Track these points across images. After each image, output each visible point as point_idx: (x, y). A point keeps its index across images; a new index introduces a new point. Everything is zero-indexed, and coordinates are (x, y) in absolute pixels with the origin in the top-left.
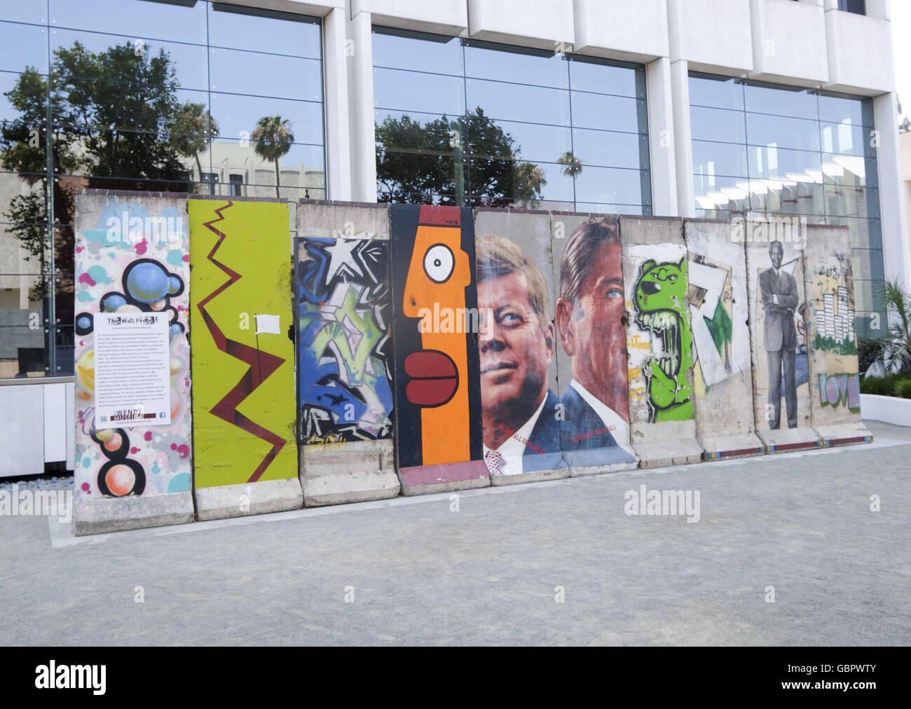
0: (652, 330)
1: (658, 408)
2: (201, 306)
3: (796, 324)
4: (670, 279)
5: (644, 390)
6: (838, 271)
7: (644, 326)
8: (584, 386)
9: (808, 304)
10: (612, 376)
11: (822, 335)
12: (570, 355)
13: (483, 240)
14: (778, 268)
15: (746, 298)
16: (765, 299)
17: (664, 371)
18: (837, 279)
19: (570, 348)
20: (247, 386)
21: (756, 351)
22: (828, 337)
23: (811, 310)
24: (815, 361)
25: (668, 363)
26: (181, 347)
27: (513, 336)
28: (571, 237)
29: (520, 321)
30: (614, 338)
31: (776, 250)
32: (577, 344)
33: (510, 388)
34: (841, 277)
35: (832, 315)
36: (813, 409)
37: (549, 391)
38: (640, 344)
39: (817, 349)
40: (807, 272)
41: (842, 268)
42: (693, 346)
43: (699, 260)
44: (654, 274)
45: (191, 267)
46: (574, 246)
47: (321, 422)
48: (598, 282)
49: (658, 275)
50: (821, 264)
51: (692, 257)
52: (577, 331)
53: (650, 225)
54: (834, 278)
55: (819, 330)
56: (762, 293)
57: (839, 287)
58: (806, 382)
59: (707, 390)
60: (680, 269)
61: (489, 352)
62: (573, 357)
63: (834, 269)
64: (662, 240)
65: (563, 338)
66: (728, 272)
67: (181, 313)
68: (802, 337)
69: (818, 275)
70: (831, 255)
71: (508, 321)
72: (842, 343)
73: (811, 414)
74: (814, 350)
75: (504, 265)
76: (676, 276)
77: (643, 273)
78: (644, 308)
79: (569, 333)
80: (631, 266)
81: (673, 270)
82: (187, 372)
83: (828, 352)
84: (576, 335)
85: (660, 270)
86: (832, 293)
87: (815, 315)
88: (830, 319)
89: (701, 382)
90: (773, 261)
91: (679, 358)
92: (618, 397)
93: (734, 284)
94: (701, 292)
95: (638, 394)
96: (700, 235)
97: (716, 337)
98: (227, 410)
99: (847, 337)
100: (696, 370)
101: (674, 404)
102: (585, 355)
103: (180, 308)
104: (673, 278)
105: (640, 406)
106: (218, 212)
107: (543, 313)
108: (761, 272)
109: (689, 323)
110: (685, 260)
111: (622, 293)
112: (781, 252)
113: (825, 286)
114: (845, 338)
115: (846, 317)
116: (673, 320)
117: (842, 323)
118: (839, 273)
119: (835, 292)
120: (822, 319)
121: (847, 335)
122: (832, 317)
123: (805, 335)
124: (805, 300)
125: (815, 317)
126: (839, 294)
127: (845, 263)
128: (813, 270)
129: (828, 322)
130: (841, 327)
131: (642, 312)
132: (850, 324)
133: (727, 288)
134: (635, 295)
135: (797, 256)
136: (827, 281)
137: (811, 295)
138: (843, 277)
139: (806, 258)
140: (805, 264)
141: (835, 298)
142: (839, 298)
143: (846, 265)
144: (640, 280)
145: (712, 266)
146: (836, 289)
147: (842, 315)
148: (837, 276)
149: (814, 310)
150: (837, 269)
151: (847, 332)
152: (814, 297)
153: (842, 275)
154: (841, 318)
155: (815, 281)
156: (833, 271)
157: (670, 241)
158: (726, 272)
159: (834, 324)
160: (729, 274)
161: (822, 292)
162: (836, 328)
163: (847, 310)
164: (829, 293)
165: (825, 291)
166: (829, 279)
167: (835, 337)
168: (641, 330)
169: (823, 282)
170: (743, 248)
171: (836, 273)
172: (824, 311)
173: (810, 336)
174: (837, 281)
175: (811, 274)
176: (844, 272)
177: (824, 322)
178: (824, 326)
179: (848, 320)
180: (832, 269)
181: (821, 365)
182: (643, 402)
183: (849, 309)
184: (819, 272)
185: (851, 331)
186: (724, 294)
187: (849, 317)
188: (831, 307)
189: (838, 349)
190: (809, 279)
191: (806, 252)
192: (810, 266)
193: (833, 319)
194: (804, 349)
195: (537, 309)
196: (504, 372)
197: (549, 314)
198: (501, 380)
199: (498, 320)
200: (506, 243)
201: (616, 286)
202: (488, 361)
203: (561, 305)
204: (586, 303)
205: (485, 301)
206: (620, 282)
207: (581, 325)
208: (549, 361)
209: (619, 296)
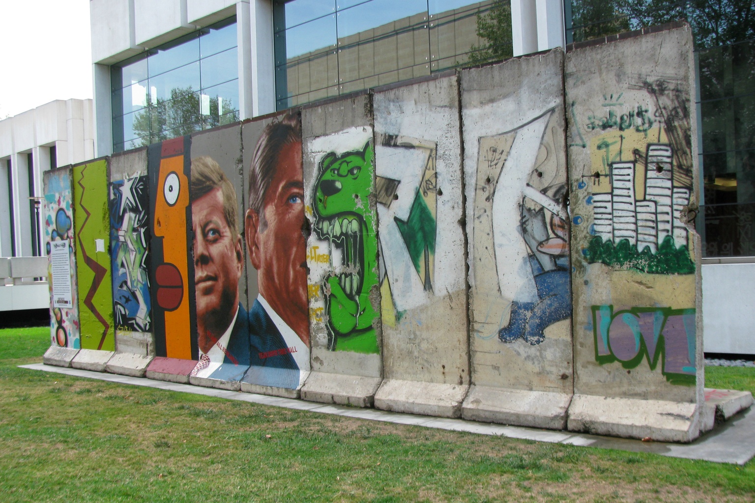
0: (331, 239)
1: (338, 333)
3: (547, 221)
4: (353, 174)
5: (323, 311)
6: (650, 115)
7: (323, 235)
8: (269, 301)
9: (575, 184)
10: (293, 293)
11: (605, 237)
12: (257, 269)
15: (460, 185)
17: (344, 290)
18: (645, 131)
19: (256, 261)
20: (95, 287)
22: (617, 240)
23: (581, 194)
24: (586, 283)
25: (348, 280)
27: (214, 250)
28: (258, 143)
29: (217, 235)
30: (294, 250)
32: (262, 257)
33: (214, 300)
34: (656, 126)
35: (632, 200)
36: (579, 365)
37: (240, 304)
39: (592, 261)
40: (573, 129)
41: (660, 108)
42: (381, 258)
44: (334, 170)
47: (121, 315)
48: (280, 188)
50: (607, 109)
54: (638, 130)
55: (597, 228)
57: (649, 145)
58: (565, 318)
59: (398, 317)
60: (364, 159)
61: (199, 264)
62: (259, 271)
63: (640, 114)
65: (251, 251)
66: (431, 150)
68: (559, 241)
69: (598, 129)
70: (631, 88)
71: (210, 236)
72: (653, 251)
73: (574, 371)
74: (585, 263)
75: (208, 184)
76: (359, 168)
78: (323, 212)
79: (256, 245)
80: (311, 165)
81: (356, 161)
82: (75, 278)
83: (617, 267)
84: (261, 247)
85: (341, 164)
86: (632, 158)
87: (589, 202)
88: (624, 207)
89: (391, 307)
91: (361, 274)
93: (441, 167)
94: (390, 186)
95: (317, 315)
96: (392, 106)
97: (412, 246)
98: (89, 301)
99: (669, 241)
100: (384, 290)
101: (355, 331)
102: (269, 270)
104: (355, 172)
109: (374, 227)
110: (371, 145)
113: (614, 149)
114: (660, 241)
115: (667, 201)
116: (355, 226)
117: (656, 214)
118: (652, 118)
119: (640, 156)
120: (606, 208)
121: (668, 236)
122: (631, 204)
123: (566, 238)
124: (568, 178)
125: (590, 207)
126: (650, 158)
127: (668, 96)
128: (588, 122)
129: (620, 213)
130: (653, 221)
131: (321, 219)
132: (677, 214)
133: (429, 174)
134: (314, 198)
135: (552, 105)
136: (621, 136)
137: (581, 167)
138: (663, 125)
139: (573, 105)
140: (569, 115)
141: (640, 167)
142: (650, 166)
143: (672, 100)
144: (319, 179)
145: (409, 146)
146: (643, 150)
147: (657, 199)
148: (646, 126)
149: (588, 193)
150: (646, 111)
151: (668, 231)
152: (589, 170)
153: (660, 122)
154: (652, 205)
155: (592, 141)
156: (635, 117)
157: (353, 124)
158: (428, 152)
159: (635, 217)
160: (433, 153)
161: (607, 160)
162: (640, 223)
163: (669, 189)
164: (623, 159)
165: (616, 157)
166: (625, 133)
167: (637, 241)
168: (320, 239)
169: (609, 141)
170: (456, 112)
171: (643, 119)
172: (611, 193)
173: (576, 239)
174: (646, 135)
175: (582, 131)
176: (665, 115)
177: (610, 214)
178: (610, 222)
179: (671, 206)
180: (635, 113)
181: (599, 290)
182: (322, 325)
183: (676, 184)
184: (601, 124)
185: (678, 227)
186: (424, 184)
187: (675, 201)
188: (629, 185)
189: (642, 262)
190: (578, 140)
191: (572, 93)
192: (580, 117)
193: (632, 208)
194: (563, 261)
195: (230, 223)
196: (209, 283)
197: (239, 227)
198: (207, 292)
199: (205, 235)
200: (209, 161)
201: (296, 190)
202: (200, 274)
203: (250, 217)
204: (270, 213)
205: (197, 218)
206: (300, 185)
207: (265, 236)
208: (239, 274)
209: (299, 201)
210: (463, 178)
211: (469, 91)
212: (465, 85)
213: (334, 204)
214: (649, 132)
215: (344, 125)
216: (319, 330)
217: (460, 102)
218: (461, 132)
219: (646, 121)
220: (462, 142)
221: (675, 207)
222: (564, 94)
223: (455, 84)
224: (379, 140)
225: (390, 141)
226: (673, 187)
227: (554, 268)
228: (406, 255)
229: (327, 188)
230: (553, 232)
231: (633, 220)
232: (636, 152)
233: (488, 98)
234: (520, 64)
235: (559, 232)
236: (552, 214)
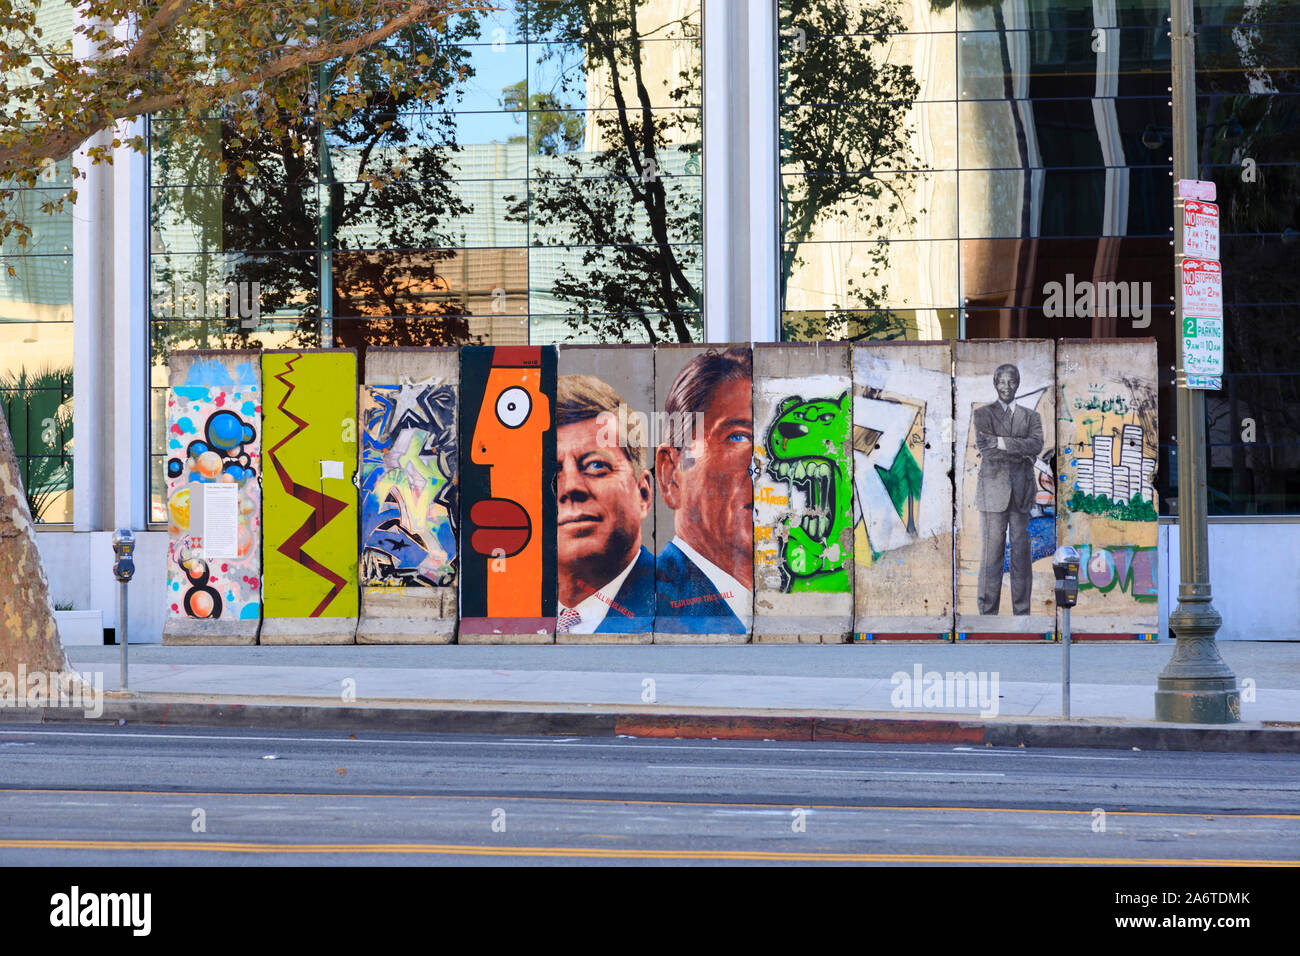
0: (792, 481)
1: (795, 576)
2: (271, 453)
3: (1037, 477)
4: (824, 420)
5: (777, 554)
6: (1126, 403)
7: (780, 477)
8: (691, 545)
9: (1062, 450)
10: (731, 535)
11: (1087, 493)
12: (674, 508)
13: (567, 381)
14: (1008, 402)
15: (950, 442)
16: (982, 443)
17: (807, 532)
18: (1122, 414)
19: (673, 501)
20: (312, 527)
21: (963, 511)
22: (1097, 495)
23: (1068, 457)
24: (1068, 527)
25: (813, 522)
26: (253, 489)
27: (599, 486)
28: (682, 372)
29: (606, 468)
30: (736, 490)
31: (1006, 377)
32: (684, 496)
33: (594, 543)
34: (1131, 412)
35: (1110, 465)
37: (642, 548)
38: (773, 497)
39: (1075, 510)
40: (1063, 407)
41: (1134, 398)
42: (856, 504)
43: (871, 394)
44: (798, 414)
45: (263, 417)
46: (685, 383)
47: (381, 565)
48: (717, 425)
49: (804, 414)
50: (1092, 395)
51: (860, 391)
52: (684, 481)
53: (796, 353)
54: (1116, 413)
55: (1081, 485)
56: (978, 435)
57: (1125, 425)
58: (1046, 555)
59: (875, 557)
60: (839, 407)
61: (568, 501)
62: (677, 511)
63: (1118, 401)
64: (813, 371)
65: (665, 489)
66: (920, 408)
67: (253, 459)
68: (1046, 494)
69: (1085, 410)
70: (1114, 380)
71: (592, 469)
72: (1126, 504)
74: (1069, 512)
75: (591, 408)
76: (833, 415)
77: (781, 411)
78: (781, 454)
79: (674, 483)
80: (765, 405)
81: (829, 408)
82: (258, 514)
83: (1096, 515)
84: (683, 487)
85: (808, 409)
86: (1111, 434)
87: (1074, 464)
88: (1103, 470)
89: (867, 547)
90: (1000, 392)
91: (831, 517)
92: (738, 559)
93: (930, 424)
94: (872, 435)
95: (767, 558)
96: (876, 362)
97: (895, 492)
98: (293, 548)
99: (1138, 497)
100: (859, 532)
101: (820, 572)
102: (694, 510)
103: (253, 455)
104: (827, 418)
105: (769, 572)
106: (288, 364)
107: (638, 460)
108: (976, 407)
109: (850, 473)
110: (849, 395)
111: (751, 437)
112: (1016, 379)
113: (1097, 426)
114: (1132, 497)
115: (1138, 467)
116: (824, 470)
117: (1129, 476)
118: (1128, 406)
119: (1118, 433)
120: (1088, 469)
121: (1137, 493)
122: (1109, 468)
123: (1053, 491)
124: (1056, 444)
125: (1074, 468)
126: (1125, 435)
127: (1141, 391)
128: (1075, 403)
129: (1100, 475)
130: (1126, 482)
132: (1144, 477)
133: (917, 429)
135: (1046, 385)
136: (1103, 416)
137: (1068, 437)
138: (1136, 411)
139: (1063, 387)
140: (1059, 395)
141: (1117, 441)
142: (1125, 441)
143: (1144, 395)
144: (777, 421)
145: (894, 401)
146: (1120, 428)
147: (1129, 465)
148: (1123, 411)
149: (1073, 457)
150: (1124, 400)
151: (1137, 490)
152: (1075, 440)
153: (1134, 409)
154: (1126, 469)
155: (1079, 418)
156: (1115, 403)
157: (826, 372)
158: (916, 409)
159: (1112, 478)
160: (922, 411)
161: (1091, 433)
162: (1116, 483)
163: (1139, 458)
164: (1104, 434)
165: (1098, 431)
166: (1106, 414)
167: (1113, 496)
168: (775, 481)
169: (1093, 419)
170: (947, 376)
171: (1121, 406)
172: (1093, 459)
173: (1061, 493)
174: (1123, 417)
175: (1070, 409)
176: (1139, 405)
177: (1091, 474)
178: (1092, 481)
179: (1141, 472)
180: (1115, 400)
181: (1081, 533)
183: (1144, 455)
184: (1086, 405)
185: (1145, 488)
187: (1144, 468)
188: (1109, 454)
189: (1117, 512)
190: (1066, 415)
191: (1062, 379)
192: (1069, 398)
193: (1110, 471)
194: (1050, 510)
196: (585, 524)
197: (646, 462)
198: (581, 534)
199: (581, 468)
200: (595, 382)
201: (742, 429)
202: (567, 512)
203: (664, 452)
205: (567, 447)
206: (748, 424)
207: (690, 474)
208: (643, 514)
209: (744, 440)
210: (953, 436)
212: (959, 355)
214: (1125, 415)
218: (954, 396)
219: (1123, 407)
221: (1144, 472)
222: (1056, 378)
223: (949, 353)
226: (1143, 457)
227: (1041, 515)
228: (887, 501)
231: (1110, 480)
232: (1114, 429)
233: (983, 371)
235: (1047, 486)
236: (1041, 472)
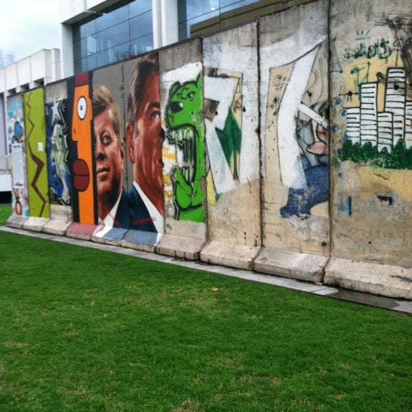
3: (314, 129)
4: (190, 97)
6: (390, 45)
7: (172, 140)
9: (334, 101)
11: (354, 141)
12: (133, 163)
15: (257, 105)
17: (184, 178)
18: (386, 58)
19: (133, 158)
21: (265, 162)
22: (363, 143)
23: (338, 108)
24: (340, 175)
34: (394, 53)
35: (374, 112)
36: (334, 236)
38: (170, 155)
39: (344, 159)
40: (334, 59)
41: (397, 39)
42: (207, 157)
44: (178, 95)
48: (146, 108)
49: (181, 94)
50: (359, 42)
52: (136, 146)
53: (176, 50)
54: (381, 58)
55: (349, 134)
57: (389, 69)
58: (325, 201)
59: (217, 197)
60: (197, 86)
62: (134, 165)
63: (383, 45)
66: (239, 79)
68: (322, 144)
69: (352, 58)
70: (377, 24)
72: (389, 151)
73: (331, 241)
74: (339, 160)
76: (194, 93)
77: (172, 95)
78: (172, 125)
79: (132, 147)
81: (192, 88)
83: (363, 163)
84: (135, 149)
85: (183, 90)
86: (376, 80)
87: (343, 114)
88: (369, 117)
91: (195, 167)
93: (245, 91)
94: (213, 105)
95: (169, 196)
96: (214, 47)
97: (226, 148)
99: (401, 143)
104: (192, 95)
109: (203, 135)
110: (201, 76)
113: (363, 73)
114: (395, 143)
115: (401, 112)
116: (191, 134)
117: (392, 122)
118: (392, 47)
119: (382, 78)
120: (355, 118)
121: (400, 139)
122: (374, 115)
123: (327, 142)
124: (329, 96)
125: (344, 118)
126: (389, 79)
127: (404, 29)
128: (345, 53)
129: (365, 122)
130: (390, 128)
131: (171, 129)
132: (408, 122)
133: (238, 96)
134: (167, 114)
135: (320, 41)
136: (369, 63)
137: (339, 88)
138: (400, 53)
139: (335, 40)
140: (332, 48)
141: (382, 86)
142: (390, 85)
143: (407, 33)
144: (169, 101)
145: (225, 76)
146: (384, 72)
147: (393, 110)
148: (387, 53)
149: (343, 108)
150: (388, 42)
151: (401, 135)
152: (345, 90)
153: (397, 50)
154: (390, 115)
155: (348, 68)
156: (379, 47)
157: (190, 61)
158: (237, 80)
159: (377, 125)
160: (240, 81)
161: (358, 81)
162: (380, 130)
163: (403, 102)
164: (370, 81)
165: (364, 78)
166: (372, 60)
167: (378, 143)
168: (170, 143)
169: (360, 67)
170: (255, 49)
171: (385, 49)
172: (360, 107)
173: (333, 142)
174: (387, 61)
175: (340, 60)
176: (402, 45)
177: (358, 123)
178: (358, 129)
179: (404, 116)
180: (379, 44)
181: (349, 181)
182: (171, 202)
183: (408, 99)
184: (354, 54)
185: (409, 133)
186: (234, 103)
187: (407, 112)
188: (373, 100)
189: (381, 160)
190: (337, 68)
191: (334, 31)
192: (340, 49)
193: (374, 118)
194: (324, 159)
195: (117, 132)
196: (104, 173)
197: (122, 135)
198: (104, 178)
199: (102, 140)
200: (104, 88)
201: (156, 109)
202: (99, 166)
203: (128, 128)
204: (140, 125)
205: (97, 128)
206: (158, 105)
207: (138, 141)
208: (122, 167)
209: (158, 116)
210: (259, 99)
211: (264, 33)
212: (262, 29)
213: (179, 119)
214: (389, 58)
215: (184, 62)
216: (170, 205)
217: (258, 41)
218: (259, 65)
219: (387, 50)
220: (259, 72)
221: (407, 117)
222: (328, 32)
223: (255, 28)
224: (207, 72)
225: (213, 73)
226: (406, 101)
227: (318, 164)
228: (223, 155)
229: (174, 107)
230: (318, 137)
231: (375, 127)
232: (379, 74)
233: (277, 38)
234: (298, 11)
235: (323, 138)
236: (318, 124)
